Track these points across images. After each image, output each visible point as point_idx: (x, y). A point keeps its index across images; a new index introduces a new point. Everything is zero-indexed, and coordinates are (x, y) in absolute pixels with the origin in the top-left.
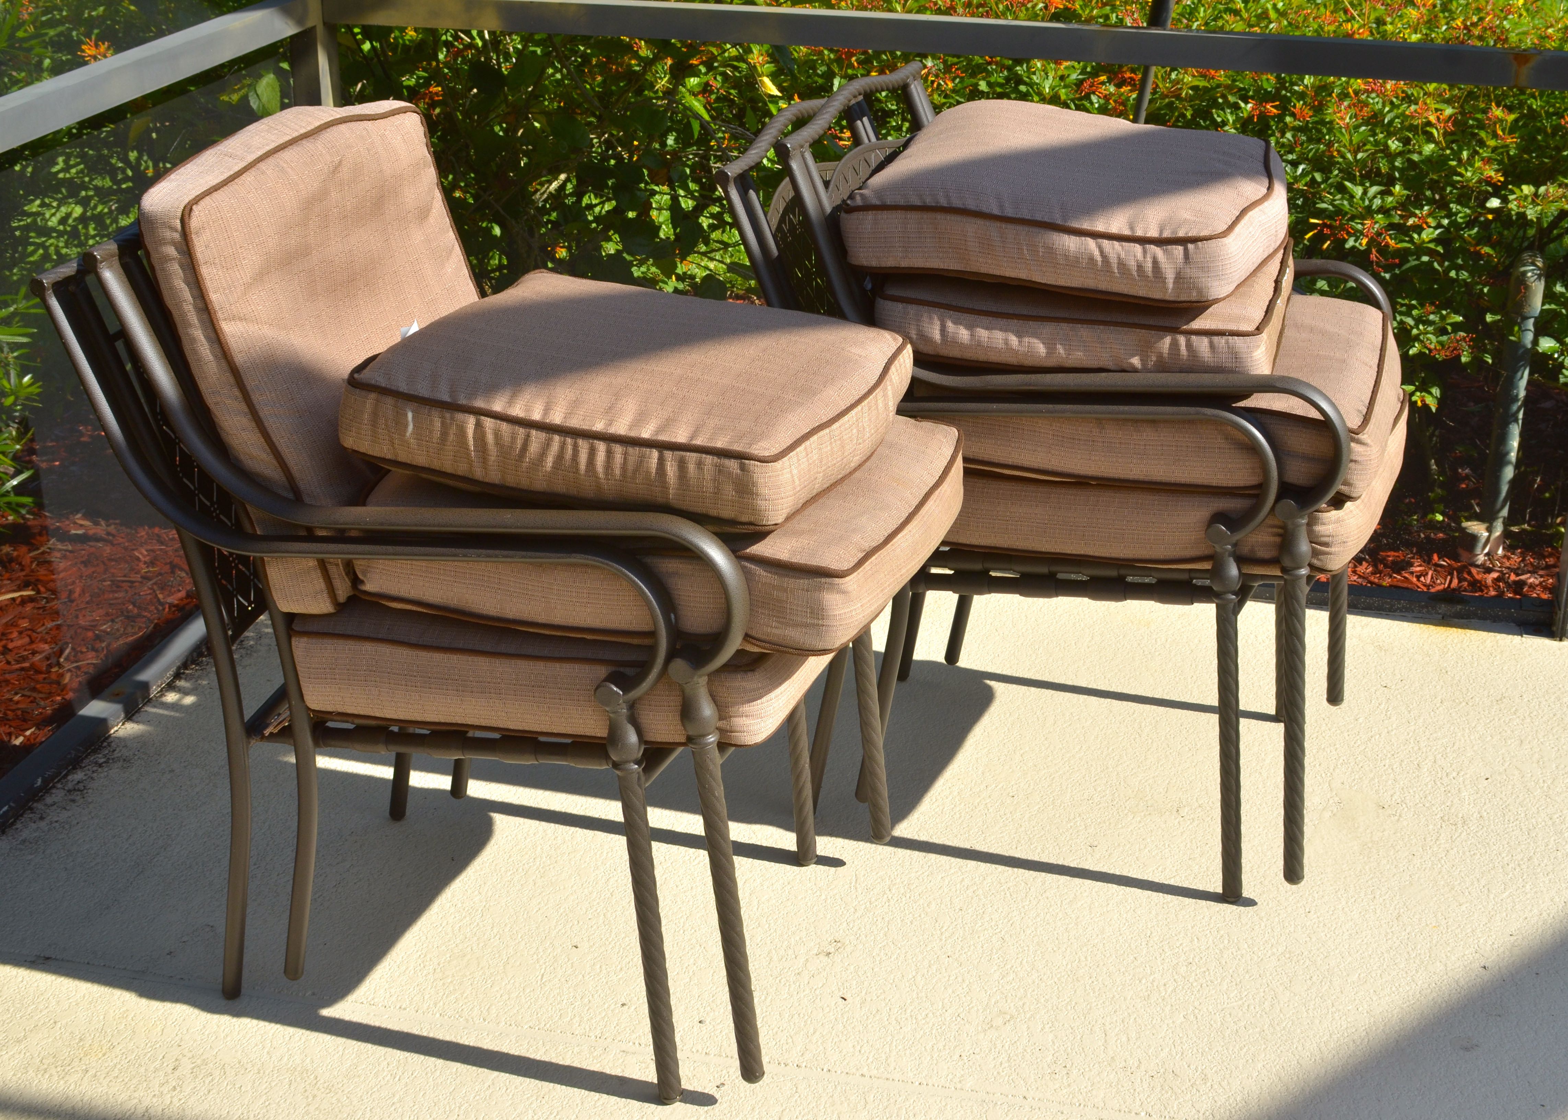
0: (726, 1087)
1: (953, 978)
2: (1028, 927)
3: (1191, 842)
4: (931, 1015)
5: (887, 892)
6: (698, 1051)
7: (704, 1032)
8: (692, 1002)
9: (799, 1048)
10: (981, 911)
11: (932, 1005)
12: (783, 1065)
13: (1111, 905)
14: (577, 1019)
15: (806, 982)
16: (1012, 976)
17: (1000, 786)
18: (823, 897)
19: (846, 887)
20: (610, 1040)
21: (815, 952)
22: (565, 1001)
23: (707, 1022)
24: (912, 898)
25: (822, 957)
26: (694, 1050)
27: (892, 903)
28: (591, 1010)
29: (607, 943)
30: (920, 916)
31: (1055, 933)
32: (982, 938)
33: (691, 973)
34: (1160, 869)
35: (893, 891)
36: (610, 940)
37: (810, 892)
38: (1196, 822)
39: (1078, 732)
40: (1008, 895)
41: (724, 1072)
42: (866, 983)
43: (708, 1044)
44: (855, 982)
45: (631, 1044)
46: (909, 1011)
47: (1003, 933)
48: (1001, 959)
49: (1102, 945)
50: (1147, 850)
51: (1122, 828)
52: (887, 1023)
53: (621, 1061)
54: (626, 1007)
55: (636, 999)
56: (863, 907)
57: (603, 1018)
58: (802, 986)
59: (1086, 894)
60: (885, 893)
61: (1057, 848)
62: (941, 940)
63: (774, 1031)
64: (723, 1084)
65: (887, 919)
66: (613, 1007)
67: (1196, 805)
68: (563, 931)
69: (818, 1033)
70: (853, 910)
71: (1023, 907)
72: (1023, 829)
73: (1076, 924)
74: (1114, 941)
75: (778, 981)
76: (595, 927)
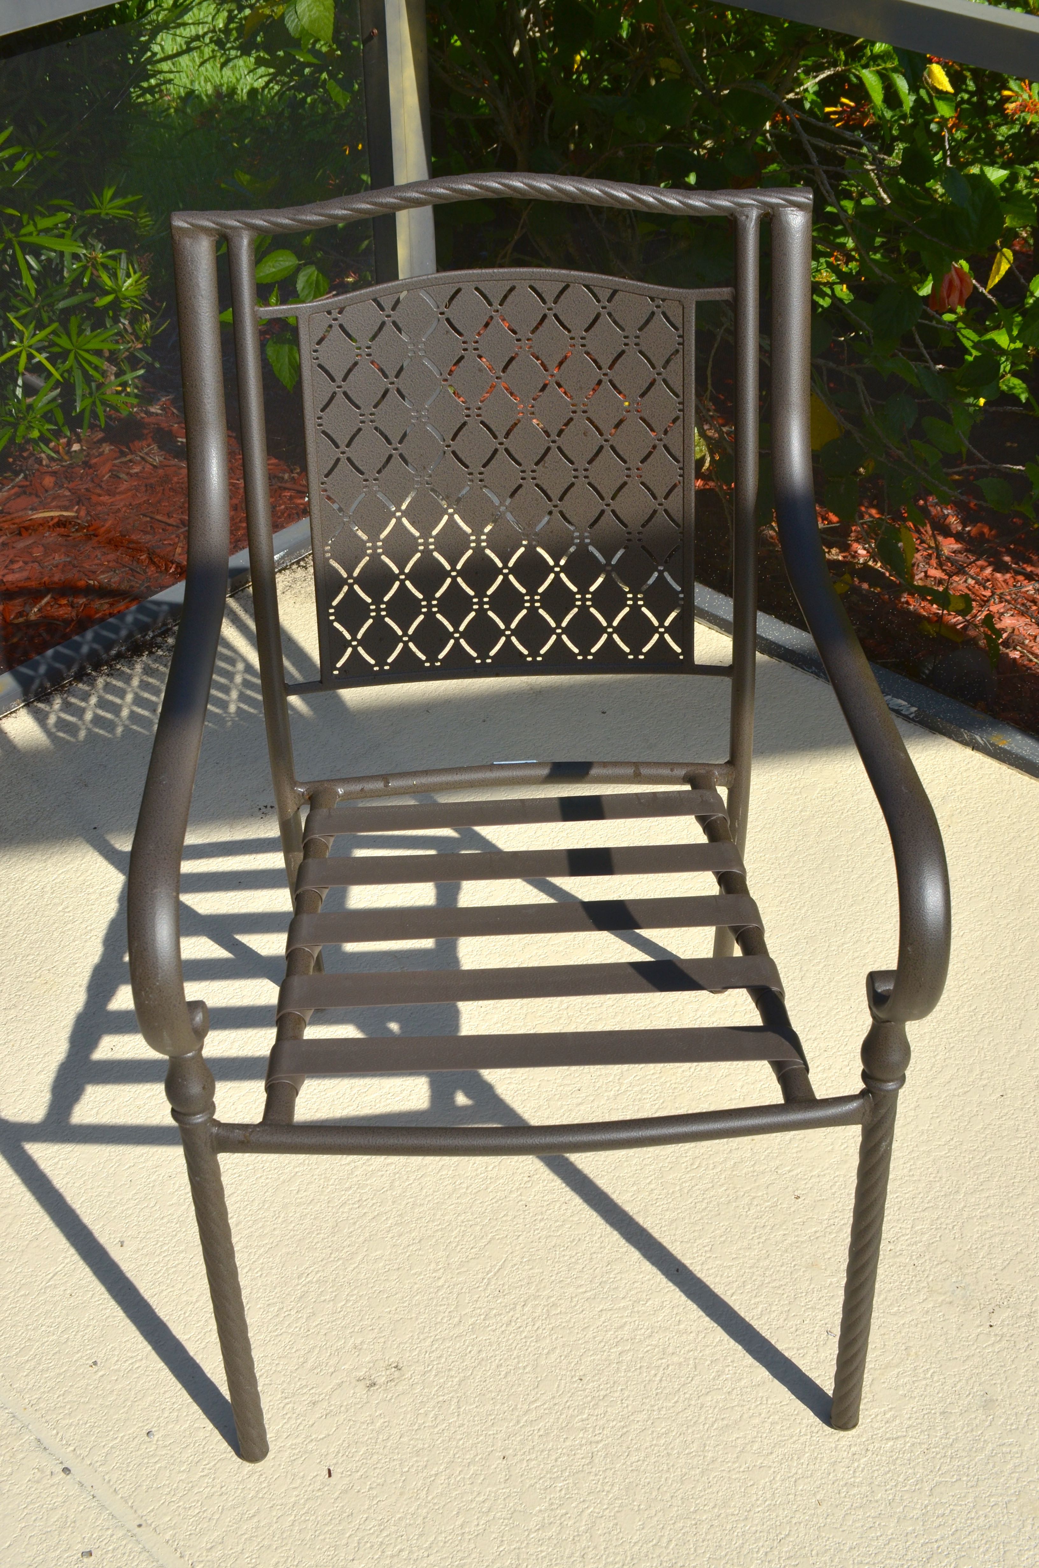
0: (93, 1558)
1: (481, 1499)
2: (638, 1450)
3: (967, 1381)
4: (404, 1554)
5: (519, 1307)
6: (109, 1481)
7: (140, 1453)
8: (167, 1395)
9: (216, 1534)
10: (602, 1393)
11: (421, 1535)
12: (178, 1554)
13: (774, 1456)
14: (33, 1363)
15: (310, 1423)
16: (554, 1529)
17: (794, 1173)
18: (440, 1283)
19: (480, 1276)
20: (38, 1415)
21: (361, 1374)
22: (43, 1328)
23: (156, 1438)
24: (540, 1331)
25: (361, 1390)
26: (107, 1477)
27: (510, 1328)
28: (57, 1357)
29: (158, 1252)
30: (524, 1368)
31: (664, 1476)
32: (568, 1443)
33: (202, 1346)
34: (888, 1416)
35: (526, 1309)
36: (165, 1248)
37: (433, 1266)
38: (1004, 1343)
39: (967, 1109)
40: (658, 1378)
41: (109, 1532)
42: (375, 1457)
43: (129, 1474)
44: (364, 1449)
45: (55, 1432)
46: (385, 1534)
47: (600, 1445)
48: (563, 1492)
49: (706, 1527)
50: (896, 1371)
51: (895, 1314)
52: (344, 1542)
53: (22, 1456)
54: (95, 1368)
55: (116, 1358)
56: (471, 1321)
57: (60, 1374)
58: (301, 1428)
59: (756, 1421)
60: (514, 1309)
61: (784, 1316)
62: (518, 1422)
63: (214, 1490)
64: (90, 1554)
65: (484, 1355)
66: (83, 1361)
67: (1027, 1310)
68: (130, 1212)
69: (255, 1520)
70: (457, 1319)
71: (659, 1410)
72: (767, 1262)
73: (703, 1472)
74: (729, 1527)
75: (282, 1405)
76: (165, 1220)
